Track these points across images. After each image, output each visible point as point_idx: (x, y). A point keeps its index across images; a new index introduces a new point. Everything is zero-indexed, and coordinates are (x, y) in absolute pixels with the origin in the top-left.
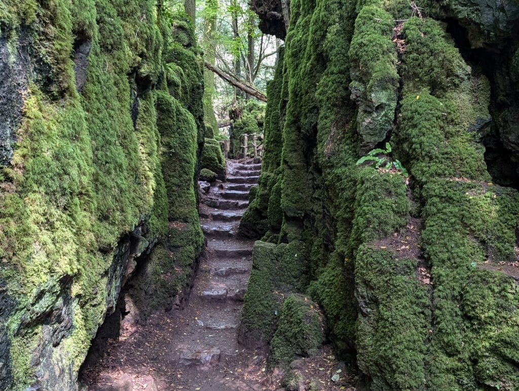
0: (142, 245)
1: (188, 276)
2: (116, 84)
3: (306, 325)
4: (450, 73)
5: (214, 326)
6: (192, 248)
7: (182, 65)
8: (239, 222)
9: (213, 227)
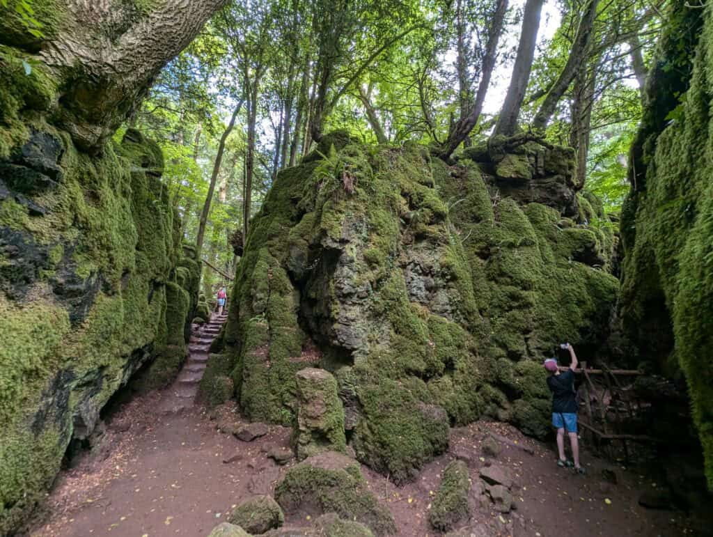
0: (146, 355)
1: (174, 372)
2: (142, 286)
3: (225, 390)
4: (286, 289)
5: (184, 396)
6: (178, 358)
7: (189, 268)
8: (209, 345)
9: (196, 348)
